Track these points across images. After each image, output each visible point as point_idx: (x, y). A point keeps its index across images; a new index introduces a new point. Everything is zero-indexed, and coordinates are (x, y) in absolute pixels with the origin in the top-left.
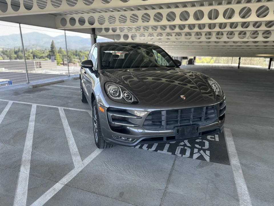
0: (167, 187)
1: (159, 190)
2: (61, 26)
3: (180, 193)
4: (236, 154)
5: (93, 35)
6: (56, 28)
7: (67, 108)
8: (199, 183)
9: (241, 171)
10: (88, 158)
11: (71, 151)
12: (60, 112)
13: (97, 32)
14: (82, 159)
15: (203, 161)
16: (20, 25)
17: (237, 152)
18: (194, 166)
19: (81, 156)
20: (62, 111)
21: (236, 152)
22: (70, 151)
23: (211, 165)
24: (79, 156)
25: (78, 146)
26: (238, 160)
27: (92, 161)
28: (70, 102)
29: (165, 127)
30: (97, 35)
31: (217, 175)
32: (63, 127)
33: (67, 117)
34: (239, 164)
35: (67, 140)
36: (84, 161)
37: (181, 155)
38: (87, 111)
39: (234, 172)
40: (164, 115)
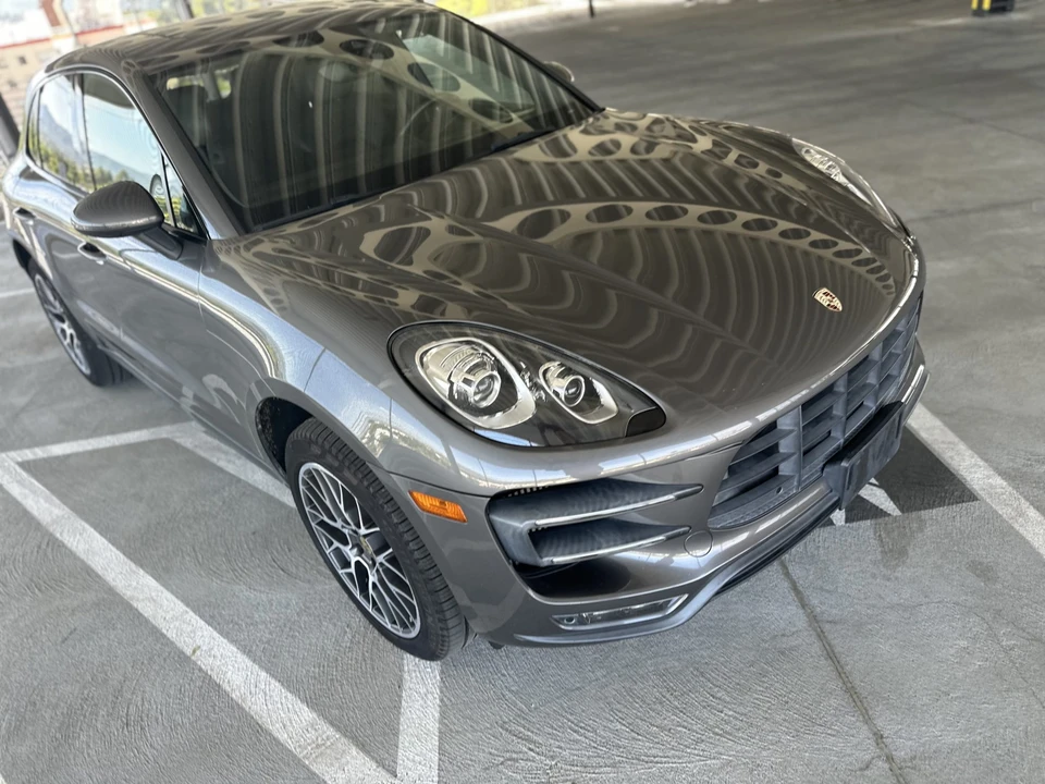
0: (879, 737)
1: (861, 769)
3: (949, 740)
4: (951, 437)
7: (39, 453)
8: (963, 643)
9: (1032, 513)
10: (404, 740)
11: (283, 737)
12: (15, 491)
14: (380, 763)
15: (880, 520)
17: (946, 423)
18: (874, 563)
19: (363, 747)
20: (21, 483)
21: (938, 423)
22: (276, 734)
23: (921, 529)
24: (354, 751)
25: (290, 684)
26: (982, 463)
27: (441, 751)
28: (24, 409)
29: (796, 479)
31: (984, 571)
32: (111, 591)
33: (83, 511)
34: (998, 481)
35: (200, 670)
36: (399, 770)
38: (164, 432)
39: (1017, 527)
40: (791, 432)
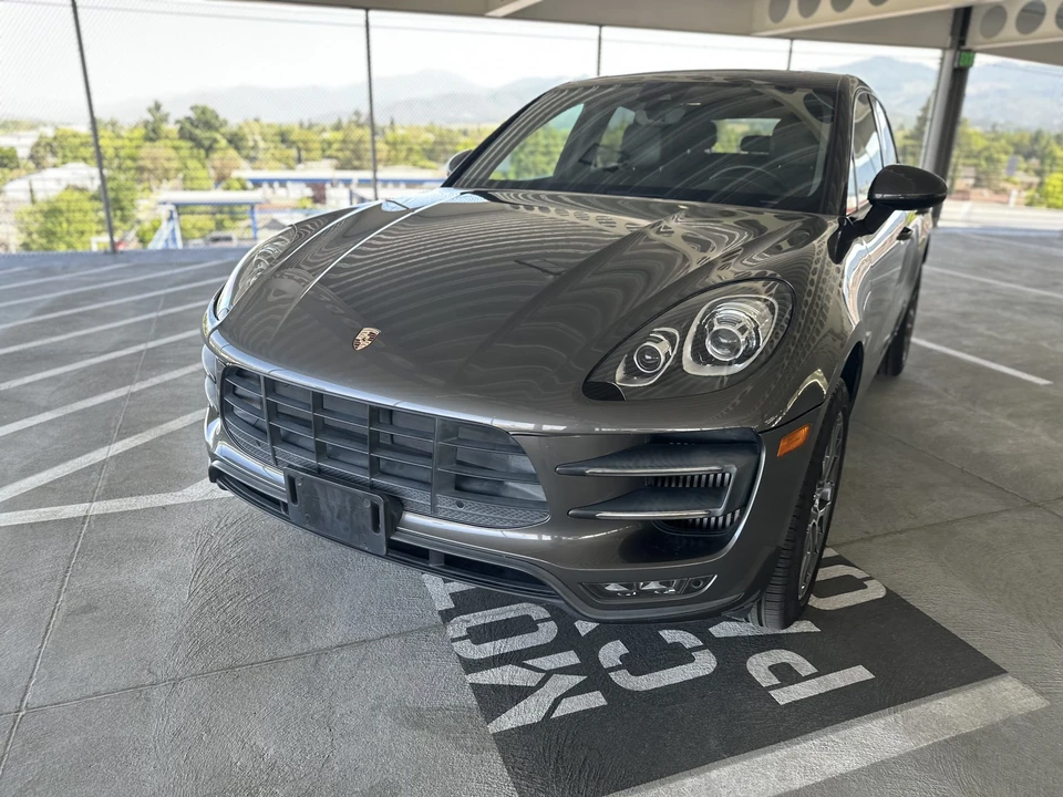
2: (768, 21)
5: (949, 55)
6: (748, 33)
13: (975, 35)
15: (477, 713)
16: (600, 31)
23: (462, 748)
29: (270, 449)
30: (975, 52)
37: (464, 634)
